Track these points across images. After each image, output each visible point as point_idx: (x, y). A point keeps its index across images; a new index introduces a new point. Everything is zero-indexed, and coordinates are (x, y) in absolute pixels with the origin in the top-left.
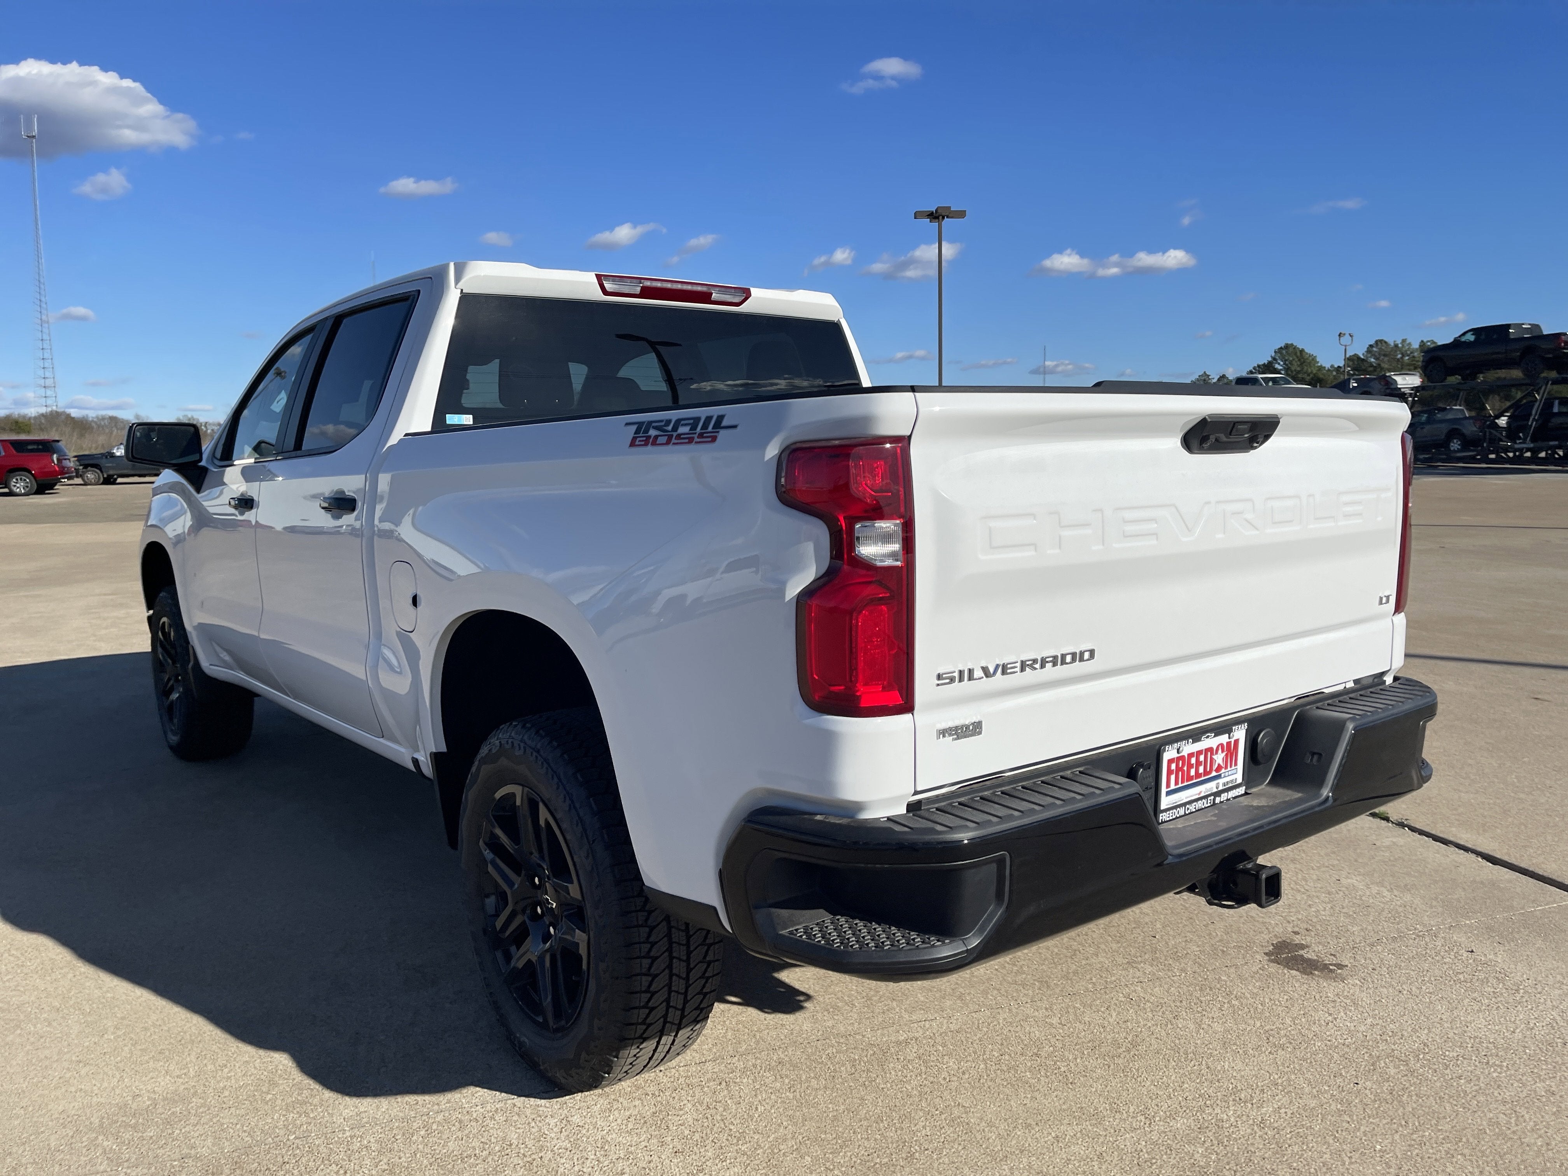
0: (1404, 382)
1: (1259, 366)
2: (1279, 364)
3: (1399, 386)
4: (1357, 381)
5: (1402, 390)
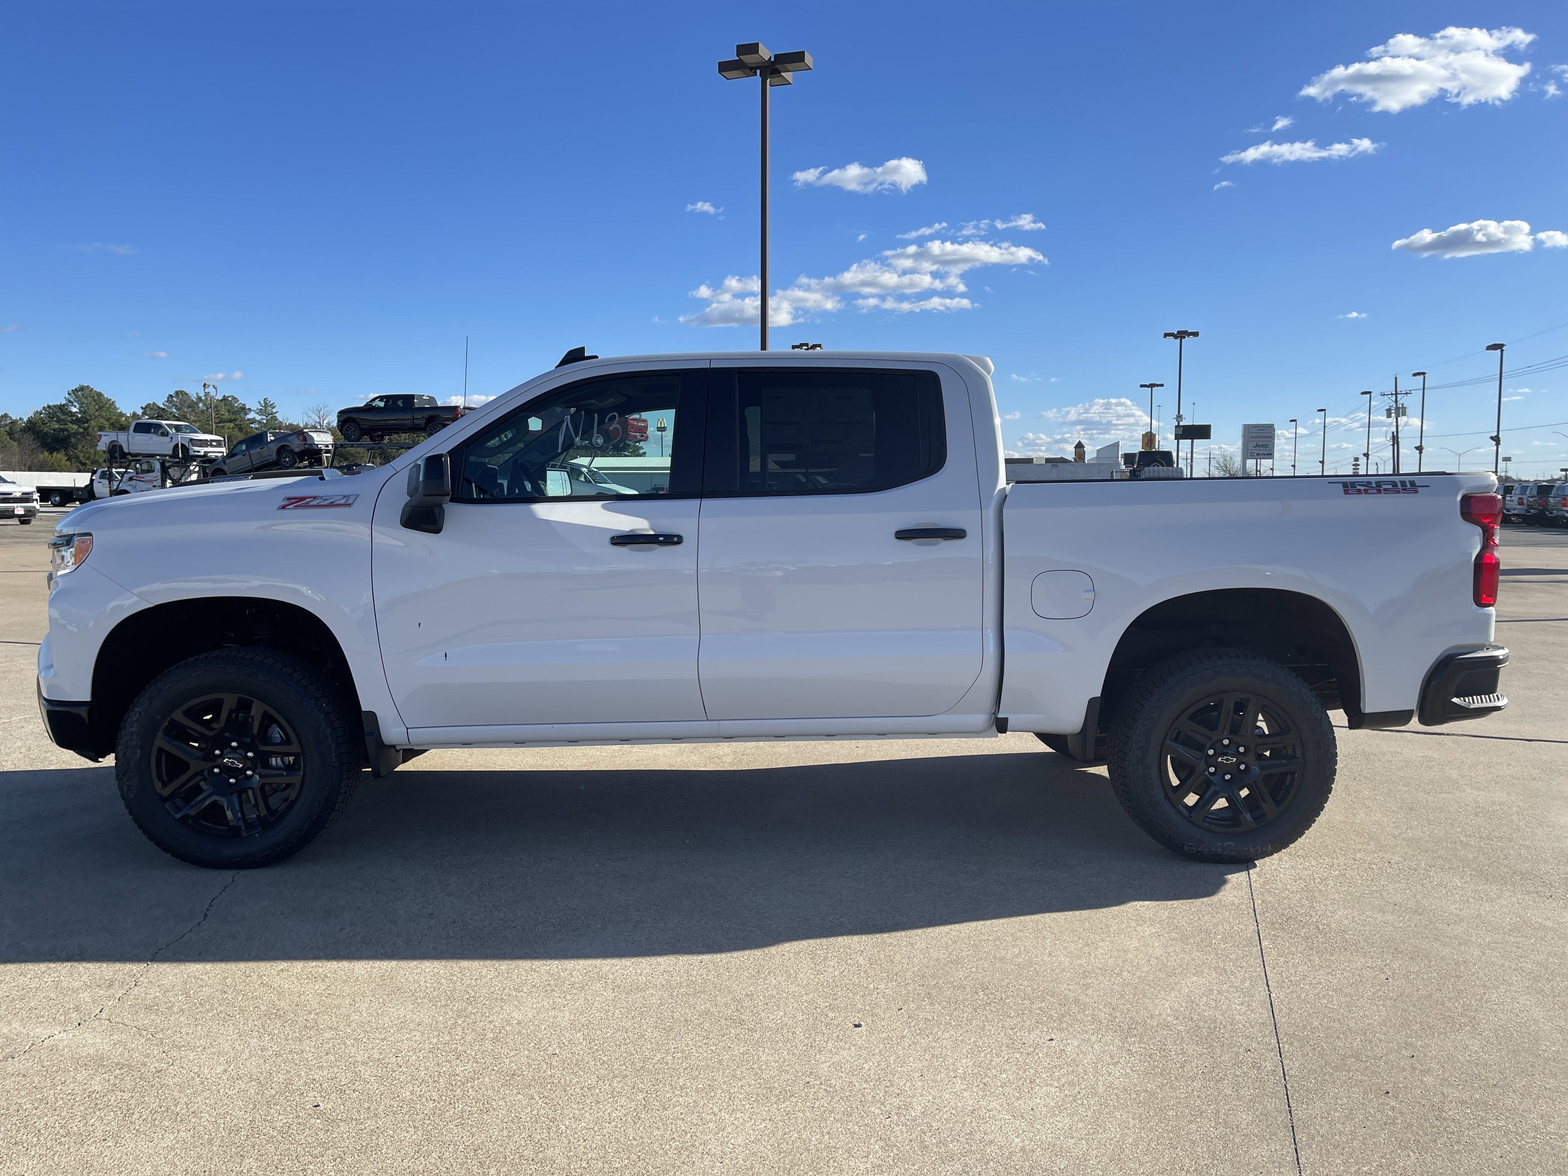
0: (320, 439)
1: (49, 407)
2: (75, 407)
3: (316, 443)
4: (274, 434)
5: (319, 446)
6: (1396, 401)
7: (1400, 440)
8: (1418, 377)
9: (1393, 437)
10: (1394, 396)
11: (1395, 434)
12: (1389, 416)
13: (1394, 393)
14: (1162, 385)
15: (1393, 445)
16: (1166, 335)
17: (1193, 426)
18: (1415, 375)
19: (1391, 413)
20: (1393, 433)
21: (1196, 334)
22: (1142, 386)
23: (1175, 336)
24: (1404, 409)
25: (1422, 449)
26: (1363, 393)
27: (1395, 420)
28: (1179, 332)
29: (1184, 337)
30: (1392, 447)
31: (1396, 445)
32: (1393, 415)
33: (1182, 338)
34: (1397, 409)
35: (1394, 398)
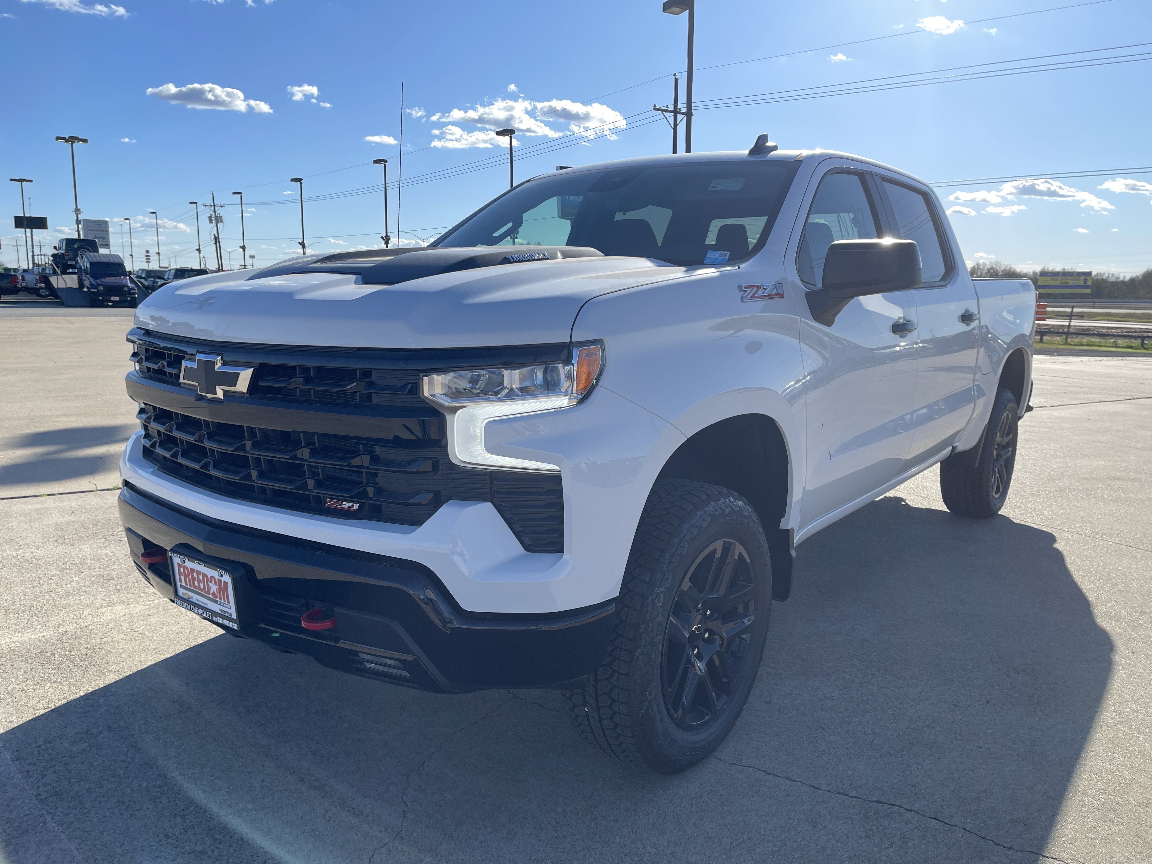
6: (215, 211)
7: (220, 240)
8: (236, 195)
9: (215, 237)
10: (213, 207)
11: (216, 236)
12: (211, 222)
13: (212, 205)
14: (31, 181)
15: (216, 244)
16: (58, 138)
17: (30, 217)
18: (234, 193)
19: (212, 220)
20: (215, 235)
21: (85, 141)
22: (12, 180)
23: (67, 141)
24: (221, 217)
25: (245, 248)
26: (191, 203)
27: (215, 225)
28: (70, 137)
29: (75, 142)
30: (214, 245)
31: (218, 244)
32: (214, 221)
33: (73, 142)
34: (216, 217)
35: (213, 208)
